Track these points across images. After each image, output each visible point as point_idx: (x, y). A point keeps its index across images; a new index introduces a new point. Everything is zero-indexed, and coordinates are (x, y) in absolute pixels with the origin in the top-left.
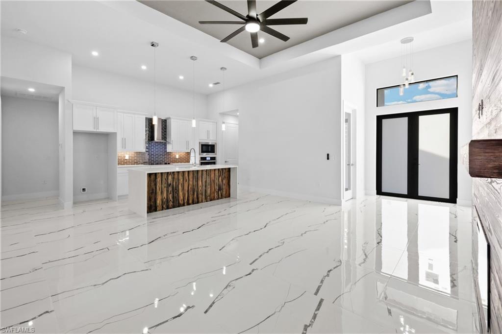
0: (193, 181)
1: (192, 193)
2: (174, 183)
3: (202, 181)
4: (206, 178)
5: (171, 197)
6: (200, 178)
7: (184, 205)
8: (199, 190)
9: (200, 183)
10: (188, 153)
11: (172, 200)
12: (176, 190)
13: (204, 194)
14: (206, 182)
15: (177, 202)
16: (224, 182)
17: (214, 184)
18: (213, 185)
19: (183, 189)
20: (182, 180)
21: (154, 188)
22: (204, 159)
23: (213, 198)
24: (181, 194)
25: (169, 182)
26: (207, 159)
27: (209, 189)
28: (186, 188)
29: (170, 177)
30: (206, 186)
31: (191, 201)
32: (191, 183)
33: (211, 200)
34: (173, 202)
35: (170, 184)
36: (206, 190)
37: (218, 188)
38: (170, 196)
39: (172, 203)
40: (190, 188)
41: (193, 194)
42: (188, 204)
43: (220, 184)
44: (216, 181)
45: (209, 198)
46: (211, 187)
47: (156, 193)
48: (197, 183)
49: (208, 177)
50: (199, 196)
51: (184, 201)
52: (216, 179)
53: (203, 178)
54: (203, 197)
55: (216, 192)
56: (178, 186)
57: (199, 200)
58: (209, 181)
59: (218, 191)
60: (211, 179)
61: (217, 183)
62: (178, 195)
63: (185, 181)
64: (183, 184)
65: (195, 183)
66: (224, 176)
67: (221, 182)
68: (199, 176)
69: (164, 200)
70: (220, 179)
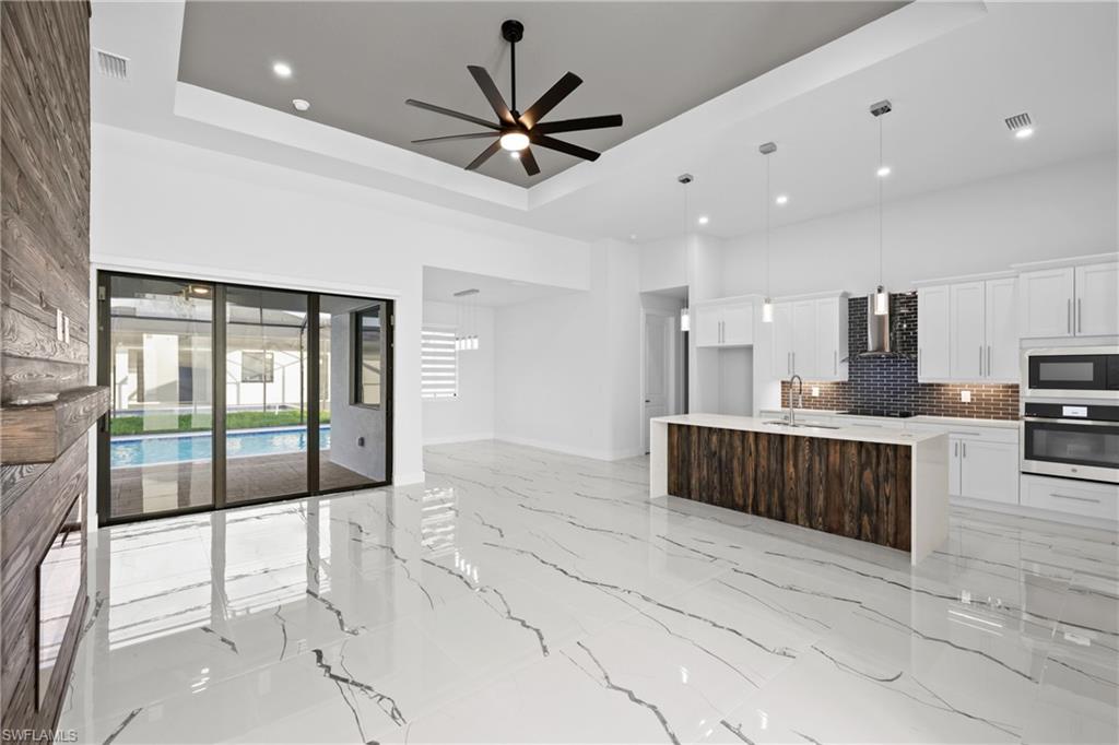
0: (769, 460)
1: (766, 489)
2: (724, 453)
3: (796, 466)
4: (811, 459)
5: (716, 481)
6: (791, 456)
7: (743, 509)
8: (787, 489)
9: (792, 470)
10: (1012, 386)
11: (718, 488)
12: (726, 467)
13: (802, 501)
14: (810, 470)
15: (730, 497)
16: (888, 489)
17: (842, 485)
18: (835, 486)
19: (743, 471)
20: (740, 449)
22: (1055, 410)
23: (835, 526)
24: (738, 480)
25: (713, 449)
26: (1067, 411)
27: (821, 496)
28: (751, 473)
29: (714, 438)
30: (809, 483)
31: (762, 508)
32: (763, 462)
33: (830, 530)
34: (721, 493)
35: (715, 453)
36: (808, 494)
37: (856, 502)
38: (716, 478)
39: (718, 494)
40: (759, 473)
41: (771, 493)
42: (756, 512)
43: (868, 494)
44: (851, 479)
45: (820, 519)
46: (828, 491)
47: (689, 463)
48: (779, 466)
49: (817, 459)
50: (787, 503)
51: (745, 501)
52: (851, 472)
53: (800, 459)
54: (801, 511)
55: (851, 512)
56: (731, 461)
57: (787, 513)
58: (820, 470)
59: (855, 510)
60: (830, 468)
61: (852, 484)
62: (731, 480)
63: (747, 454)
64: (743, 460)
65: (774, 465)
66: (887, 471)
67: (872, 488)
68: (786, 450)
69: (704, 482)
70: (868, 475)
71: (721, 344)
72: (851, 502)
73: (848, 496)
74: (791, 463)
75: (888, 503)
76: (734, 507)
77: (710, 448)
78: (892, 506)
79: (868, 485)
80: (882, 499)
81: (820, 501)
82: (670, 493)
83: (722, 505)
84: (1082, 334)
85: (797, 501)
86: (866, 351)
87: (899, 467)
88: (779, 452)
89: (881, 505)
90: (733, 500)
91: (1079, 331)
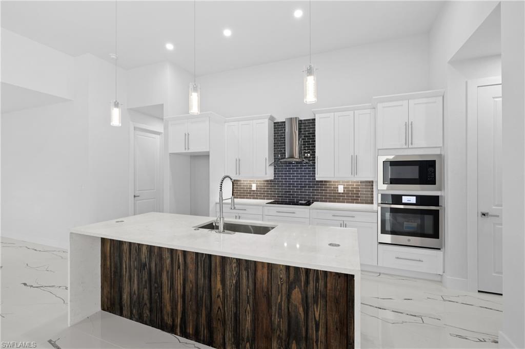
0: (197, 273)
1: (194, 307)
2: (153, 265)
5: (146, 297)
6: (218, 270)
7: (171, 330)
8: (215, 308)
9: (219, 286)
11: (148, 305)
12: (156, 282)
13: (230, 324)
14: (238, 286)
15: (159, 315)
16: (317, 312)
17: (269, 306)
18: (263, 306)
19: (172, 286)
20: (168, 261)
21: (119, 264)
22: (397, 199)
24: (167, 296)
25: (143, 260)
26: (405, 199)
27: (249, 318)
30: (236, 303)
31: (190, 330)
32: (191, 276)
34: (151, 311)
35: (145, 265)
36: (236, 314)
37: (284, 327)
38: (146, 293)
39: (148, 312)
40: (188, 290)
41: (198, 313)
42: (185, 334)
43: (297, 317)
44: (279, 299)
45: (248, 345)
46: (255, 311)
47: (121, 276)
48: (207, 281)
49: (244, 273)
50: (215, 324)
51: (173, 321)
52: (279, 292)
53: (228, 273)
54: (229, 335)
55: (279, 338)
56: (161, 276)
57: (215, 336)
58: (248, 287)
59: (284, 335)
60: (258, 286)
61: (280, 305)
62: (161, 296)
63: (176, 267)
64: (172, 273)
65: (201, 281)
66: (317, 290)
67: (301, 309)
68: (213, 265)
69: (135, 297)
70: (296, 294)
71: (187, 151)
72: (279, 326)
73: (276, 320)
74: (219, 278)
75: (317, 330)
76: (163, 327)
77: (140, 260)
78: (321, 332)
79: (296, 306)
80: (312, 325)
81: (247, 324)
82: (103, 309)
83: (152, 323)
84: (413, 146)
85: (224, 323)
86: (285, 158)
87: (329, 285)
88: (207, 265)
89: (310, 331)
90: (162, 319)
91: (412, 144)
